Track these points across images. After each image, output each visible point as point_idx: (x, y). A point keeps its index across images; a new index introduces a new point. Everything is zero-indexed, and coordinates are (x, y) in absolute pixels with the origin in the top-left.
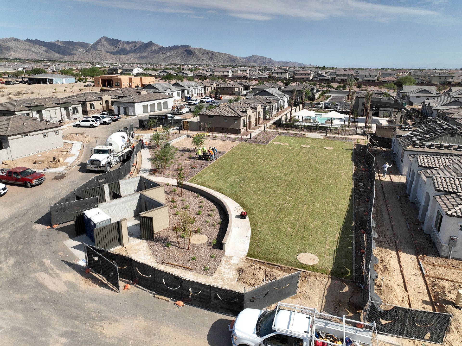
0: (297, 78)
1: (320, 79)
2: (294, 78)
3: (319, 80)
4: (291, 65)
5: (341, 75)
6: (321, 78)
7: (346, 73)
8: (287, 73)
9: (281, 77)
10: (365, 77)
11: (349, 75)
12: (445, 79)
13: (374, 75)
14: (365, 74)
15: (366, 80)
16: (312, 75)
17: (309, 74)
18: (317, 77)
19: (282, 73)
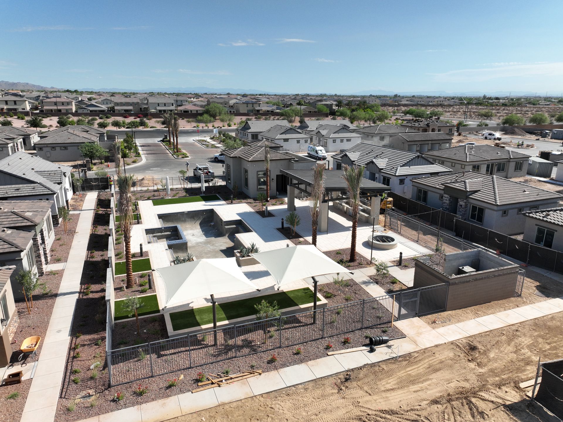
0: (47, 110)
1: (91, 111)
2: (42, 111)
3: (89, 112)
4: (22, 89)
5: (122, 104)
6: (91, 109)
7: (128, 100)
8: (27, 102)
9: (15, 109)
10: (159, 105)
11: (133, 103)
12: (253, 106)
13: (170, 103)
14: (158, 102)
15: (160, 111)
16: (73, 104)
17: (69, 103)
18: (84, 108)
19: (15, 102)
